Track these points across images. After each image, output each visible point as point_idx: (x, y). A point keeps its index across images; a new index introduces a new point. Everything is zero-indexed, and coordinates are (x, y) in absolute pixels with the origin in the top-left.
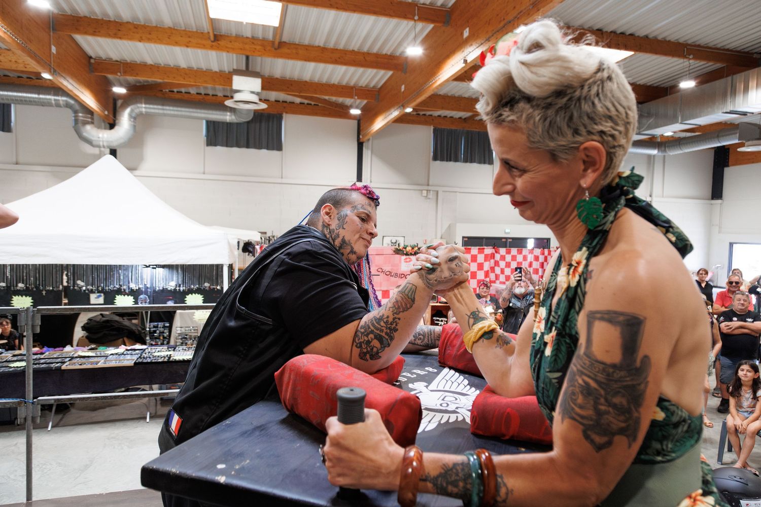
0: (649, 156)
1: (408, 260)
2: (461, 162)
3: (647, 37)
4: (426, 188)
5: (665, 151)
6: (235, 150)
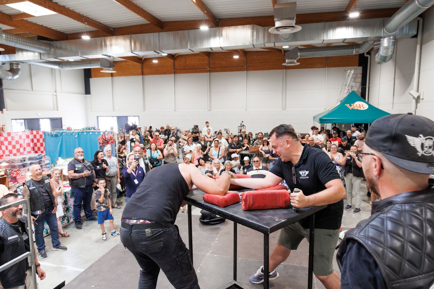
0: (52, 69)
3: (64, 7)
5: (62, 67)
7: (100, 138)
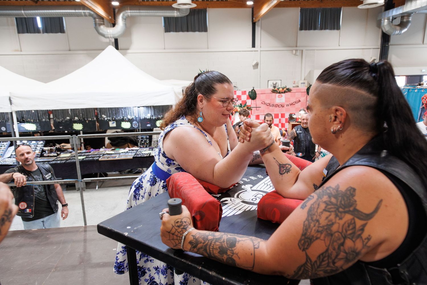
1: (280, 96)
2: (318, 30)
4: (295, 48)
6: (181, 33)
7: (425, 97)
